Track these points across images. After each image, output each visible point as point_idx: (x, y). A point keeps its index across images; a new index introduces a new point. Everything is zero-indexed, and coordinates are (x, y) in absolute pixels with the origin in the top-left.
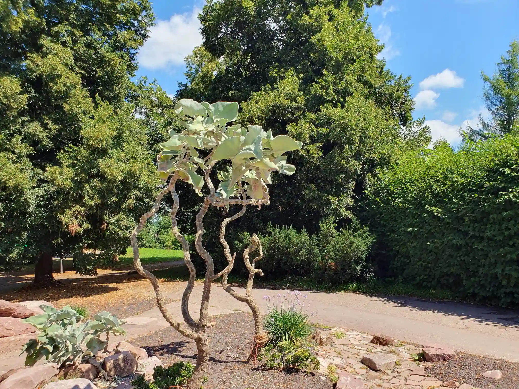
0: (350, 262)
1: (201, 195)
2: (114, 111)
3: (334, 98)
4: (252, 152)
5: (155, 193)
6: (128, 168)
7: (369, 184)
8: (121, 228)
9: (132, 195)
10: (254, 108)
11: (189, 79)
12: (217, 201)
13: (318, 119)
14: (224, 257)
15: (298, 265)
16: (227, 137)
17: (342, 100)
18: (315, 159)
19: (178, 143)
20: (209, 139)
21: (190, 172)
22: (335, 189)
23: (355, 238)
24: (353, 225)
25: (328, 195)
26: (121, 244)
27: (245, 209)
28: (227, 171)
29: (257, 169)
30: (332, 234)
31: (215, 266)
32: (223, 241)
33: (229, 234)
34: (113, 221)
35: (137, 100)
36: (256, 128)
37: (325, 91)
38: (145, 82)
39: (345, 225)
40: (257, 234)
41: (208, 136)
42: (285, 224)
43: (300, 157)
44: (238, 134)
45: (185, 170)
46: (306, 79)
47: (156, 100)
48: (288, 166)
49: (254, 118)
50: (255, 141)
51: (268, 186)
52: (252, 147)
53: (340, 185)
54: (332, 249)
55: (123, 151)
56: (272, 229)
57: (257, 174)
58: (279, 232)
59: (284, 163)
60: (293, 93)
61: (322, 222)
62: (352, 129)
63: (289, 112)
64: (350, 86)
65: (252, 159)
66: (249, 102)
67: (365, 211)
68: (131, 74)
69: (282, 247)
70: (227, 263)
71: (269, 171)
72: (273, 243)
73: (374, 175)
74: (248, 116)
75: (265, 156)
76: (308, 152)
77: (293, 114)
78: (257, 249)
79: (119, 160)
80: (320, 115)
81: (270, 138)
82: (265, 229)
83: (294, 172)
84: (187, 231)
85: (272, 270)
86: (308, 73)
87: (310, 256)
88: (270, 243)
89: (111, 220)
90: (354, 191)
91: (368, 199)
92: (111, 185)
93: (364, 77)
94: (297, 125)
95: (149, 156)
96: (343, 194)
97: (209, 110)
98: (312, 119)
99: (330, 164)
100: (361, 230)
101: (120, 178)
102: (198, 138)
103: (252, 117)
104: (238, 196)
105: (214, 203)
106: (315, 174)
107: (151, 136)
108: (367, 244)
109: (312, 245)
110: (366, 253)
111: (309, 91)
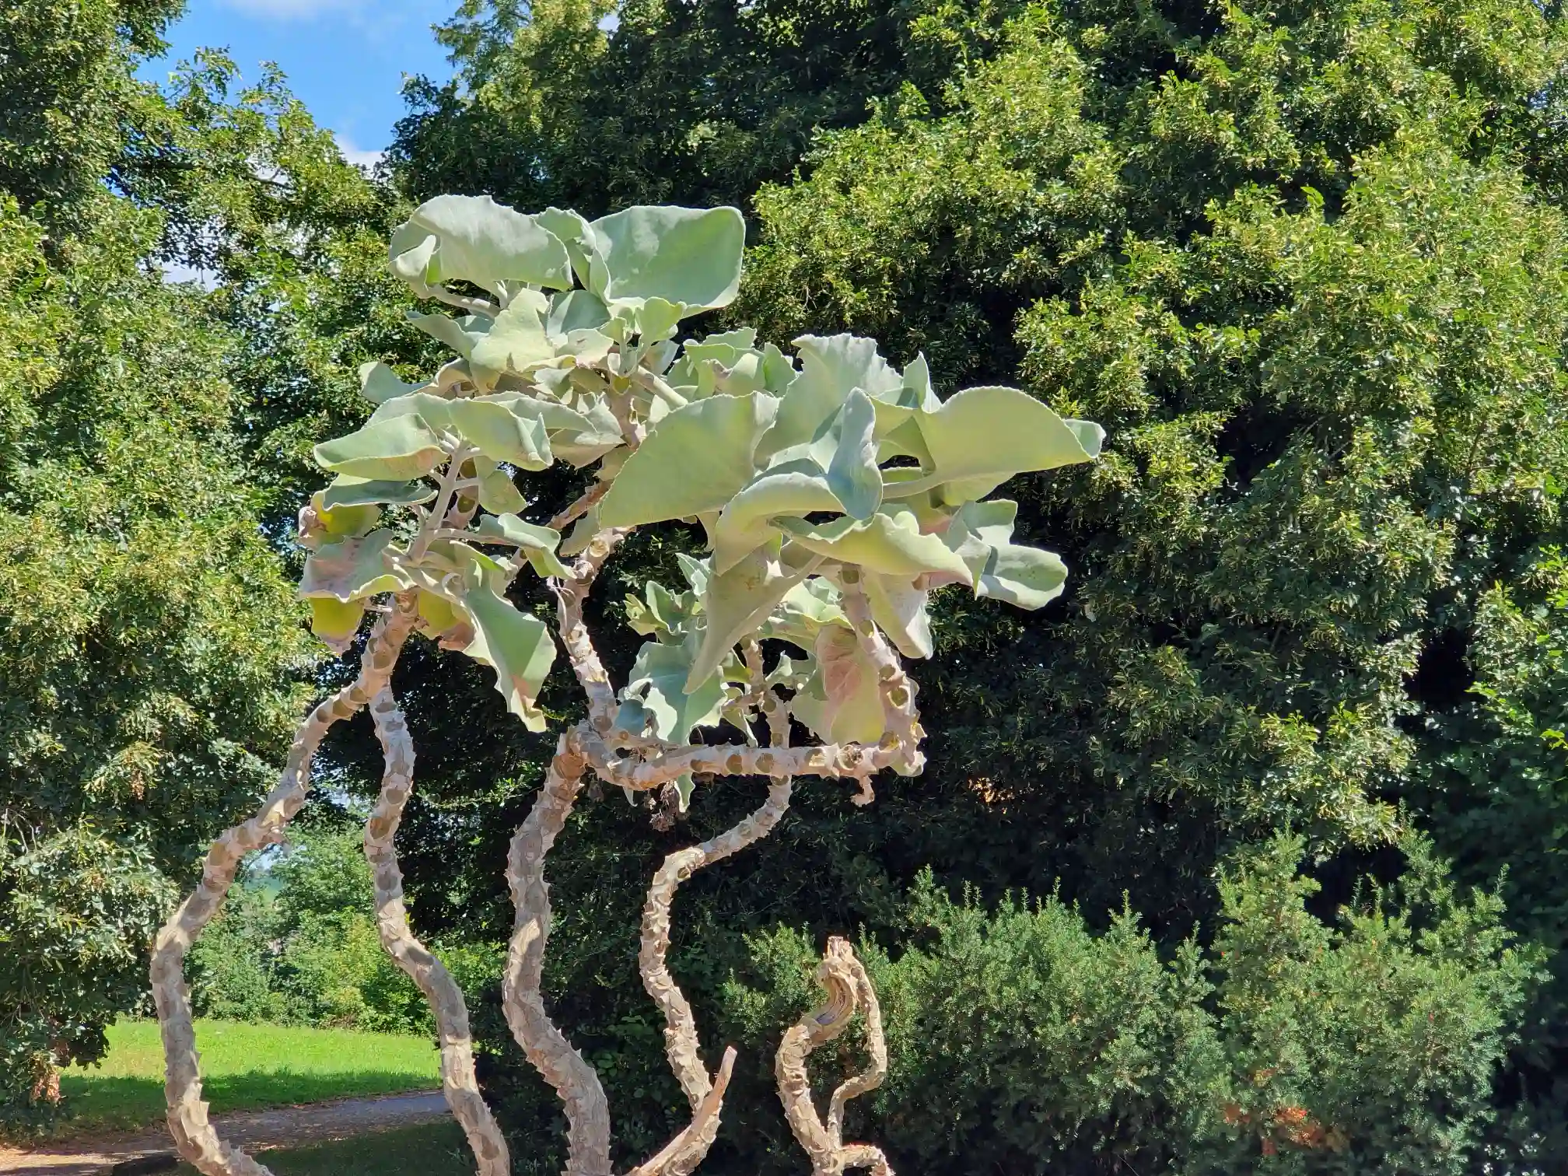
0: (1403, 1106)
1: (536, 725)
2: (49, 249)
3: (1284, 159)
4: (822, 482)
5: (271, 708)
6: (122, 568)
7: (1499, 646)
8: (82, 906)
9: (142, 717)
10: (829, 220)
11: (464, 58)
12: (622, 753)
13: (1199, 273)
14: (666, 1074)
15: (1094, 1125)
16: (683, 401)
17: (1331, 165)
18: (1186, 507)
19: (415, 440)
20: (582, 406)
21: (477, 595)
22: (1306, 677)
23: (1423, 965)
24: (1412, 887)
25: (1261, 712)
26: (74, 1002)
27: (780, 799)
28: (681, 584)
29: (851, 574)
30: (1292, 943)
31: (615, 1128)
32: (660, 982)
33: (689, 939)
34: (35, 869)
35: (174, 181)
36: (839, 348)
37: (1231, 117)
38: (221, 86)
39: (1367, 885)
40: (855, 940)
41: (577, 391)
42: (1016, 881)
43: (1097, 493)
44: (742, 383)
45: (451, 586)
46: (1124, 51)
47: (282, 180)
48: (1023, 558)
49: (829, 276)
50: (840, 420)
51: (912, 666)
52: (822, 453)
53: (1334, 653)
54: (1294, 1025)
55: (99, 470)
56: (941, 911)
57: (852, 602)
58: (983, 931)
59: (998, 537)
60: (1051, 131)
61: (1231, 869)
62: (1396, 334)
63: (1029, 240)
64: (1375, 91)
65: (816, 518)
66: (801, 187)
67: (1484, 802)
68: (141, 41)
69: (998, 1017)
70: (685, 1114)
71: (917, 585)
72: (949, 992)
73: (1529, 597)
74: (793, 261)
75: (895, 503)
76: (1141, 461)
77: (1051, 253)
78: (852, 1027)
79: (71, 523)
80: (1209, 255)
81: (917, 404)
82: (902, 914)
83: (1059, 591)
84: (451, 924)
85: (943, 1151)
86: (1136, 17)
87: (1164, 1067)
88: (933, 992)
89: (23, 861)
90: (1415, 687)
91: (1499, 733)
92: (28, 662)
93: (1455, 35)
94: (1075, 311)
95: (239, 496)
96: (1352, 707)
97: (580, 251)
98: (1163, 277)
99: (1274, 535)
100: (1460, 915)
101: (77, 622)
102: (520, 408)
103: (817, 269)
104: (745, 721)
105: (609, 769)
106: (1186, 590)
107: (251, 383)
108: (1497, 997)
109: (1177, 1006)
110: (1491, 1050)
111: (1140, 121)
